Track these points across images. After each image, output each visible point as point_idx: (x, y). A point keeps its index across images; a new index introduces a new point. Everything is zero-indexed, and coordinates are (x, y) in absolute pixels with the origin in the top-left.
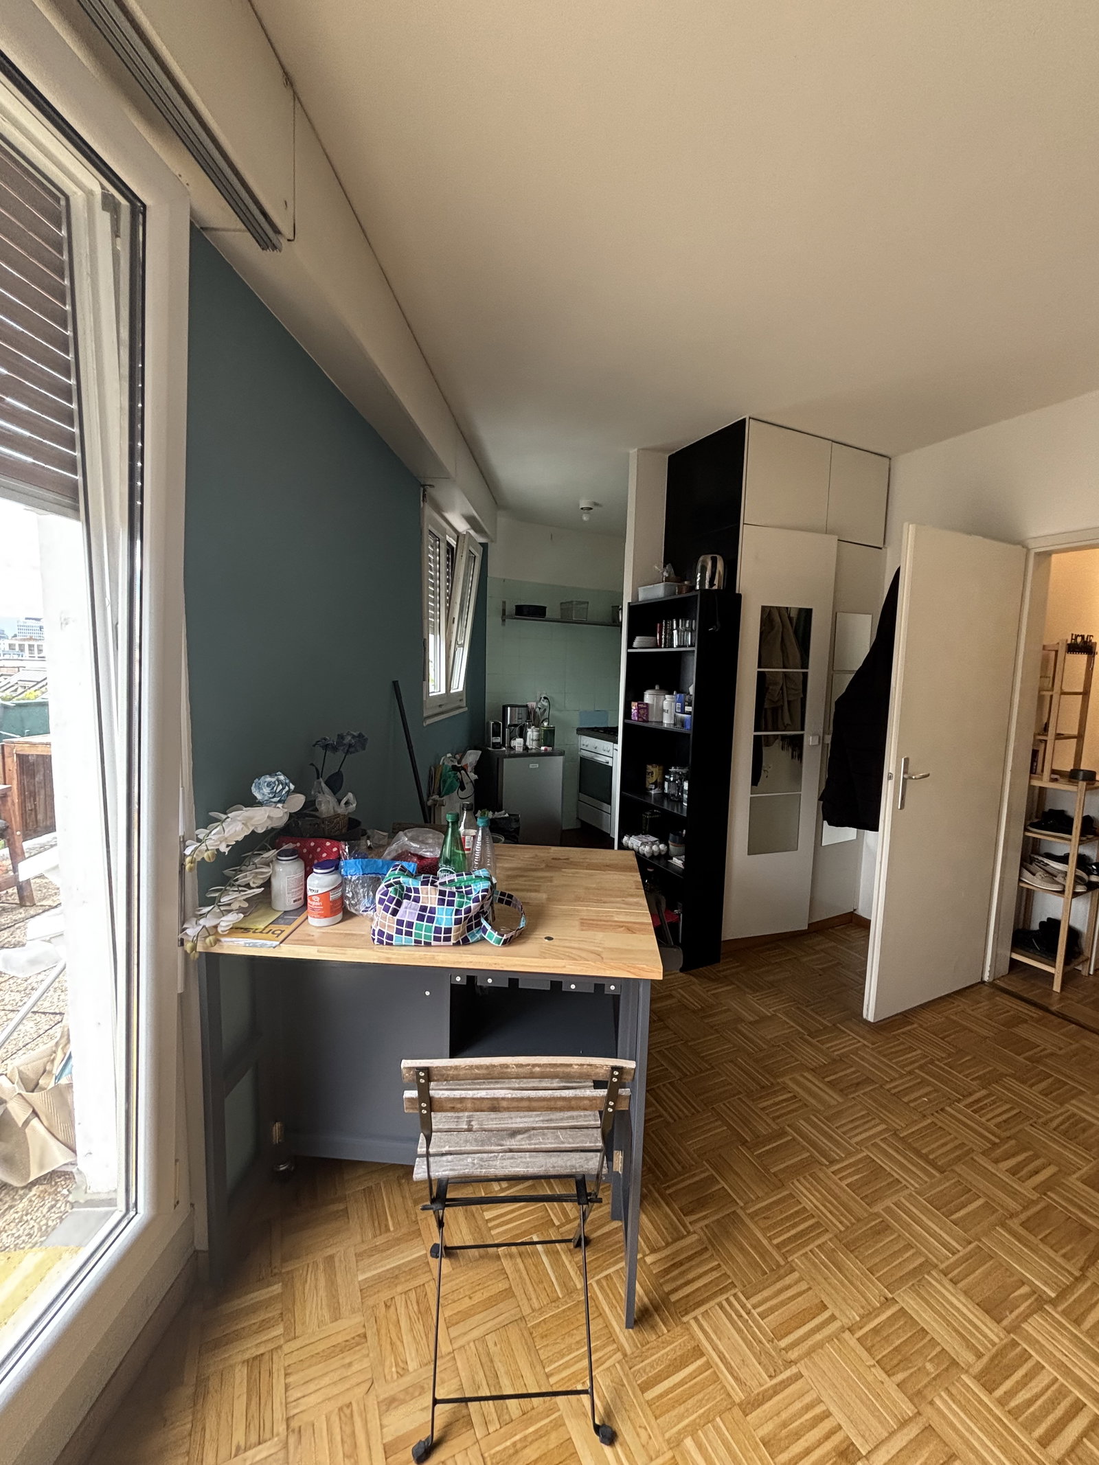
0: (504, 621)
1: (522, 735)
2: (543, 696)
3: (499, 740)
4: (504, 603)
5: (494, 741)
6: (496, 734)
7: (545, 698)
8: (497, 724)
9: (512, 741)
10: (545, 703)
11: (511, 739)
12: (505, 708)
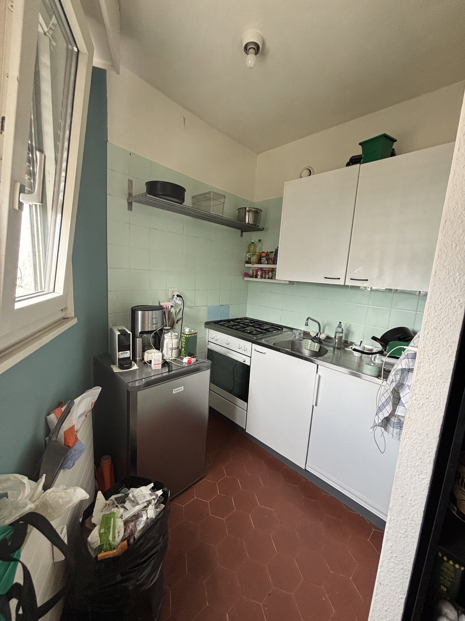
0: (130, 204)
1: (158, 345)
2: (176, 294)
3: (128, 354)
4: (130, 182)
5: (122, 356)
6: (123, 347)
7: (178, 296)
8: (123, 333)
9: (146, 354)
10: (179, 301)
11: (144, 351)
12: (134, 311)
